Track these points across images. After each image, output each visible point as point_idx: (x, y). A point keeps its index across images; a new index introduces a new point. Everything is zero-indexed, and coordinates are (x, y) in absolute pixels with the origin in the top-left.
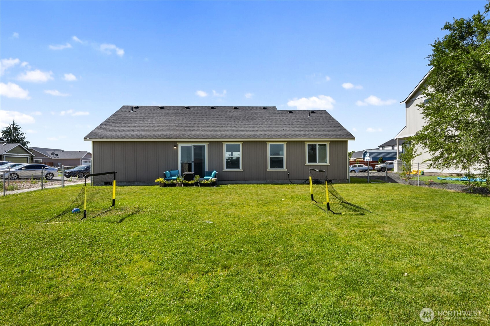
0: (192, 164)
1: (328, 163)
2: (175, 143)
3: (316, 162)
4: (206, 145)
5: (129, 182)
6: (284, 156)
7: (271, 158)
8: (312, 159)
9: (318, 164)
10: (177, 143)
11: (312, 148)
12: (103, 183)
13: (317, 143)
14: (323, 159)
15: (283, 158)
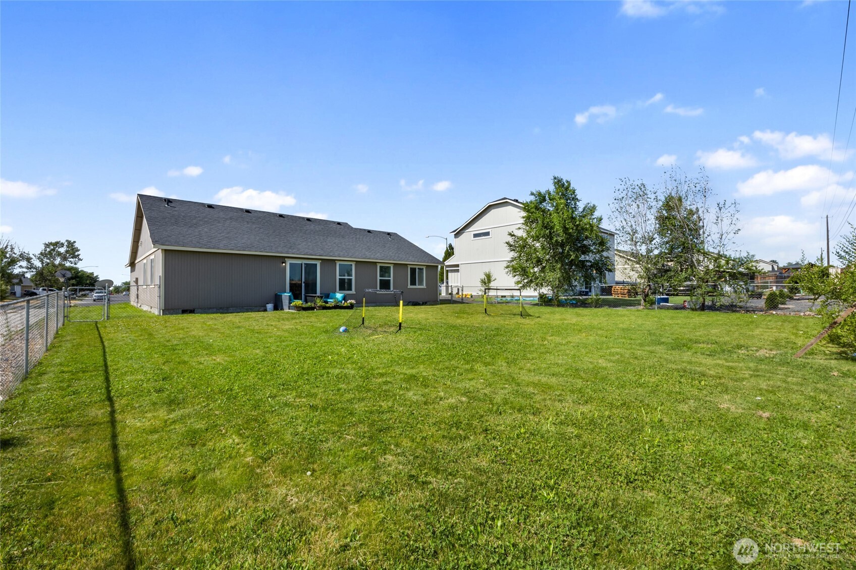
0: (303, 285)
1: (424, 286)
2: (283, 259)
3: (416, 285)
4: (318, 263)
5: (221, 308)
6: (391, 279)
7: (380, 280)
8: (413, 282)
9: (417, 287)
10: (286, 259)
11: (413, 271)
12: (181, 311)
13: (417, 267)
14: (421, 283)
15: (390, 280)
